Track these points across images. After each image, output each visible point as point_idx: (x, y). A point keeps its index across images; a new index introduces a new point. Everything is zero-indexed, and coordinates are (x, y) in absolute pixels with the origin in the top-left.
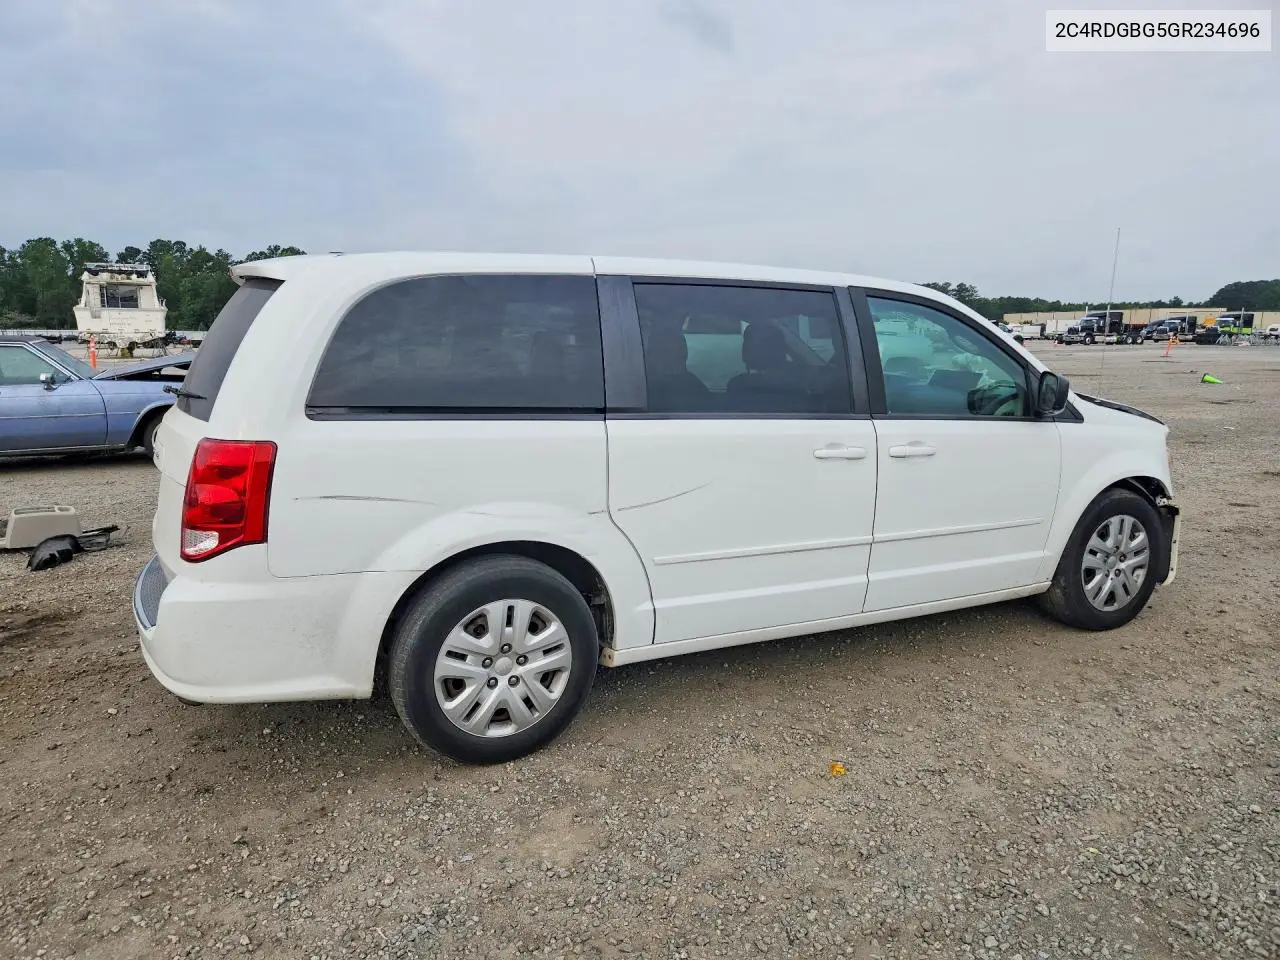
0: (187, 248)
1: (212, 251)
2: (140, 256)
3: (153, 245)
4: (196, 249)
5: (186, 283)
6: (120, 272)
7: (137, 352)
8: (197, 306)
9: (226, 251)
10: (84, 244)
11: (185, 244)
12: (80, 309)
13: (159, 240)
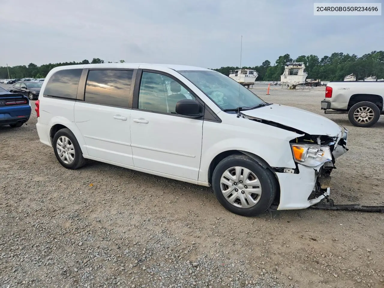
0: (343, 55)
1: (351, 55)
2: (328, 59)
3: (333, 55)
4: (346, 54)
5: (339, 66)
6: (295, 65)
7: (297, 88)
8: (341, 73)
9: (356, 54)
10: (312, 56)
11: (343, 53)
12: (283, 76)
13: (335, 53)
